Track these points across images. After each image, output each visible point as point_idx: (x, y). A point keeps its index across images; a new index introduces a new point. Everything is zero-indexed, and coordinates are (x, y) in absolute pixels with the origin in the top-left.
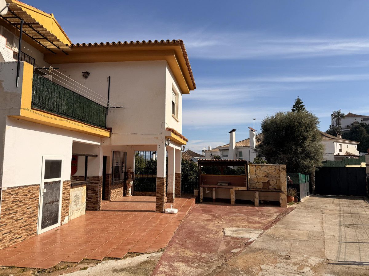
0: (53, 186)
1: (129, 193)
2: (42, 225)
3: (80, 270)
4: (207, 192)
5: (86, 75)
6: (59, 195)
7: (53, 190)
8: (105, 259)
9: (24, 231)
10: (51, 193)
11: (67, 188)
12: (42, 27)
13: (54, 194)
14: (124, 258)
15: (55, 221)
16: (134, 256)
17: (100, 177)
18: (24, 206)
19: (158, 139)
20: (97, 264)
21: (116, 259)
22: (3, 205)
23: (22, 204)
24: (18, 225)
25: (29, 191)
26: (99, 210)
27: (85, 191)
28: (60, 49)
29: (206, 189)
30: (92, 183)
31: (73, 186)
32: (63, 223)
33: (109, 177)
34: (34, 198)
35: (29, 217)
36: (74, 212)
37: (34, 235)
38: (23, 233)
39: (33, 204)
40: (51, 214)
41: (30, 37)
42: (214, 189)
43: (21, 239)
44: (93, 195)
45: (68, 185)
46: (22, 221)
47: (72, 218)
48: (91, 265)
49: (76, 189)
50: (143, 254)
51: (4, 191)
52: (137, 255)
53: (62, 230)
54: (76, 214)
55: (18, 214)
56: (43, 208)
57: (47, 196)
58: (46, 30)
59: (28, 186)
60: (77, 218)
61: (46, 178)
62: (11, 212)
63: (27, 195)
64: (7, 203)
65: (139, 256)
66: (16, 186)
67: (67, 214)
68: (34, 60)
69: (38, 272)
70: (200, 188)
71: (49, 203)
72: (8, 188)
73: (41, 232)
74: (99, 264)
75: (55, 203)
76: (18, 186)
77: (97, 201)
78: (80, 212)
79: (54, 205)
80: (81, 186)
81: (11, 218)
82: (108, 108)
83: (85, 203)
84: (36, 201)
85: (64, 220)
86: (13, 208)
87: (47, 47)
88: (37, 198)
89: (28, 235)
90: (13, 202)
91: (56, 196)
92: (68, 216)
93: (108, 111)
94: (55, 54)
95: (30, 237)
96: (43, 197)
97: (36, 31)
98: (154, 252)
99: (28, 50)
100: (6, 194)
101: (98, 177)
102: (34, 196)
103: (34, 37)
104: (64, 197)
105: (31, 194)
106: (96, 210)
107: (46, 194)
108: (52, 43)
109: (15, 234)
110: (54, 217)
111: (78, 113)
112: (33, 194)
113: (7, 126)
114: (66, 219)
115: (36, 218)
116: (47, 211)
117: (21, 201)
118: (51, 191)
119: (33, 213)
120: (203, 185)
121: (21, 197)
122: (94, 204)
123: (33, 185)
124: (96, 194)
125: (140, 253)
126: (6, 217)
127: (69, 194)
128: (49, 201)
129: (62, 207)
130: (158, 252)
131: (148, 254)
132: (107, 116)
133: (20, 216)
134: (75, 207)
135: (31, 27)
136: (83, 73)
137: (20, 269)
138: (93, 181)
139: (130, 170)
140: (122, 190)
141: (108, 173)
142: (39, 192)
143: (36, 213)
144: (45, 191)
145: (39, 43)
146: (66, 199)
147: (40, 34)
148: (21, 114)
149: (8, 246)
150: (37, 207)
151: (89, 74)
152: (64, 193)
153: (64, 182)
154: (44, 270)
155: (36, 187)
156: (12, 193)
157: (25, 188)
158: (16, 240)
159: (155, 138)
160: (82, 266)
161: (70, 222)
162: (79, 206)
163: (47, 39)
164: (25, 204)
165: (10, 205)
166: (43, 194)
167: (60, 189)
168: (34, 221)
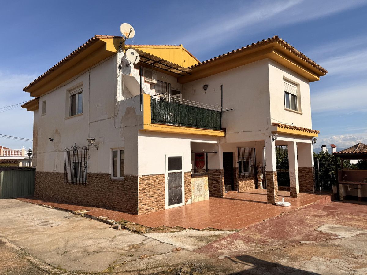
0: (176, 176)
1: (260, 186)
2: (169, 203)
3: (170, 232)
4: (349, 189)
5: (206, 87)
6: (182, 182)
7: (176, 178)
8: (189, 229)
9: (156, 205)
10: (175, 181)
11: (188, 177)
12: (166, 61)
13: (177, 182)
14: (202, 230)
15: (180, 201)
16: (210, 231)
17: (221, 170)
18: (154, 188)
19: (264, 135)
20: (182, 230)
21: (197, 230)
22: (140, 186)
23: (153, 187)
24: (151, 200)
25: (157, 178)
26: (223, 198)
27: (206, 181)
28: (184, 72)
29: (348, 186)
30: (215, 175)
31: (193, 176)
32: (187, 204)
33: (236, 170)
34: (161, 183)
35: (159, 196)
36: (198, 197)
37: (163, 209)
38: (155, 206)
39: (160, 187)
40: (176, 195)
41: (164, 69)
42: (360, 186)
43: (154, 210)
44: (216, 184)
45: (188, 175)
46: (153, 198)
47: (196, 201)
48: (178, 230)
49: (198, 178)
50: (218, 230)
51: (140, 177)
52: (214, 230)
53: (186, 208)
54: (200, 198)
55: (151, 193)
56: (169, 191)
57: (172, 183)
58: (169, 63)
59: (156, 175)
60: (201, 201)
61: (169, 169)
62: (145, 191)
63: (156, 181)
64: (142, 185)
65: (215, 231)
66: (148, 174)
67: (190, 197)
68: (170, 84)
69: (148, 229)
70: (339, 184)
71: (174, 188)
72: (142, 176)
73: (168, 207)
74: (184, 231)
75: (179, 188)
76: (149, 174)
77: (220, 190)
78: (204, 197)
79: (178, 189)
80: (203, 177)
81: (146, 195)
82: (222, 112)
83: (207, 191)
84: (163, 186)
85: (187, 201)
86: (147, 189)
87: (177, 73)
88: (163, 183)
89: (159, 208)
90: (146, 185)
91: (179, 183)
92: (191, 199)
93: (222, 114)
94: (184, 76)
95: (160, 210)
96: (168, 183)
97: (164, 65)
98: (229, 231)
99: (165, 78)
100: (141, 179)
101: (219, 170)
102: (161, 182)
103: (166, 69)
104: (186, 184)
105: (159, 180)
106: (220, 197)
107: (170, 181)
108: (178, 70)
109: (149, 206)
110: (179, 198)
111: (192, 121)
112: (161, 180)
113: (139, 137)
114: (190, 201)
115: (164, 197)
116: (173, 193)
117: (152, 185)
118: (174, 179)
119: (161, 193)
120: (343, 182)
121: (152, 182)
122: (218, 192)
123: (160, 174)
124: (219, 184)
125: (216, 229)
126: (142, 194)
127: (191, 182)
128: (174, 186)
129: (185, 191)
130: (232, 231)
131: (223, 231)
132: (222, 119)
133: (152, 194)
134: (198, 192)
135: (160, 63)
136: (203, 86)
137: (140, 226)
138: (215, 173)
139: (259, 165)
140: (254, 183)
141: (235, 167)
142: (165, 179)
143: (164, 194)
144: (169, 179)
145: (170, 71)
146: (188, 185)
147: (168, 66)
148: (144, 128)
149: (145, 213)
150: (164, 190)
151: (208, 86)
152: (185, 181)
153: (185, 173)
154: (151, 228)
155: (162, 176)
156: (145, 179)
157: (154, 176)
158: (150, 210)
159: (262, 134)
160: (172, 230)
161: (193, 204)
162: (202, 192)
163: (173, 68)
164: (155, 187)
165: (144, 187)
166: (168, 181)
167: (182, 178)
168: (162, 199)
